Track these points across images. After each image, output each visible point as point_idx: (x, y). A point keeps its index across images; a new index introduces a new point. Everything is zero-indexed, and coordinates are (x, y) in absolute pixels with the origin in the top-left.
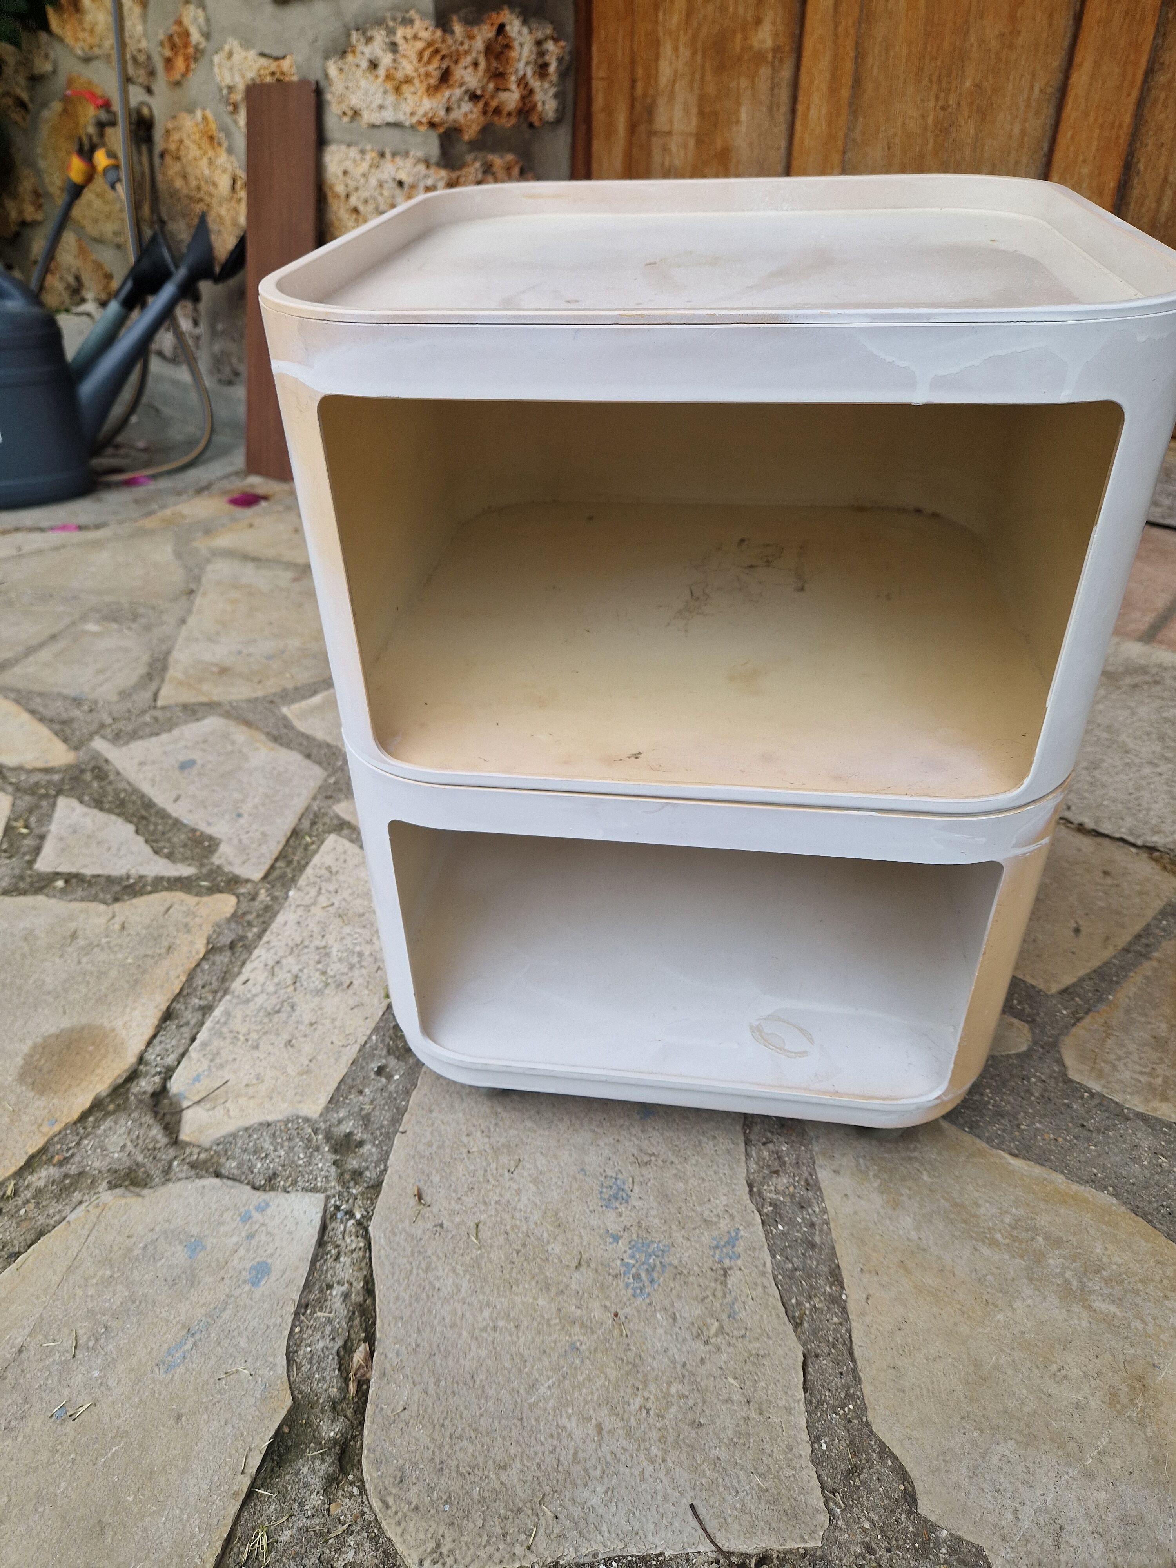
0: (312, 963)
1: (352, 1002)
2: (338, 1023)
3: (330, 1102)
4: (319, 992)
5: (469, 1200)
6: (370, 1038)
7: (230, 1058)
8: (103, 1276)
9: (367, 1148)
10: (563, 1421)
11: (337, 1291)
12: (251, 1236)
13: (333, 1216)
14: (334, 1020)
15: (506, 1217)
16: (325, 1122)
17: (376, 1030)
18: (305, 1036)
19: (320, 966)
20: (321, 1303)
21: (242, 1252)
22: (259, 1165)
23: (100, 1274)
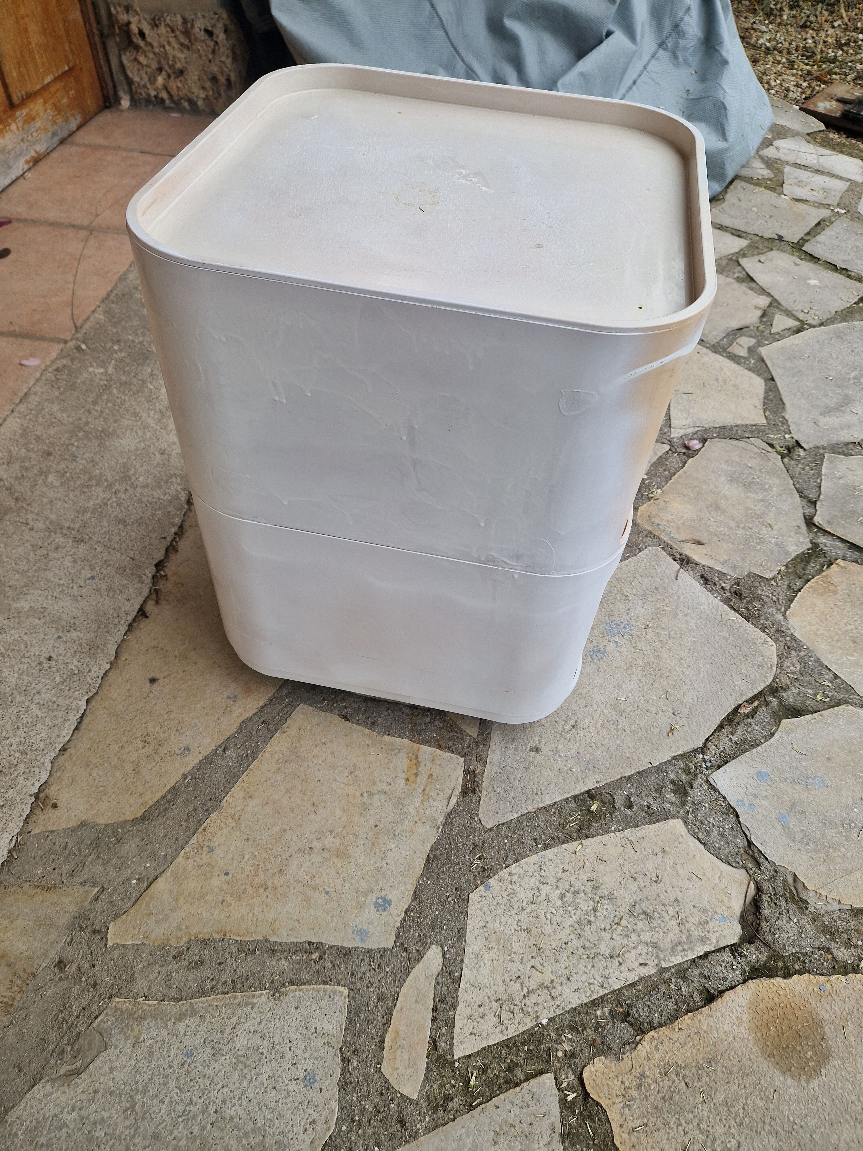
0: (594, 927)
1: (601, 866)
2: (621, 861)
3: (668, 819)
4: (611, 898)
5: (653, 709)
6: (614, 831)
7: (696, 911)
8: (834, 852)
9: (673, 776)
10: (694, 627)
11: (735, 739)
12: (755, 796)
13: (712, 767)
14: (622, 866)
15: (646, 688)
16: (679, 812)
17: (607, 832)
18: (645, 875)
19: (592, 919)
20: (744, 741)
21: (764, 793)
22: (727, 827)
23: (835, 855)
